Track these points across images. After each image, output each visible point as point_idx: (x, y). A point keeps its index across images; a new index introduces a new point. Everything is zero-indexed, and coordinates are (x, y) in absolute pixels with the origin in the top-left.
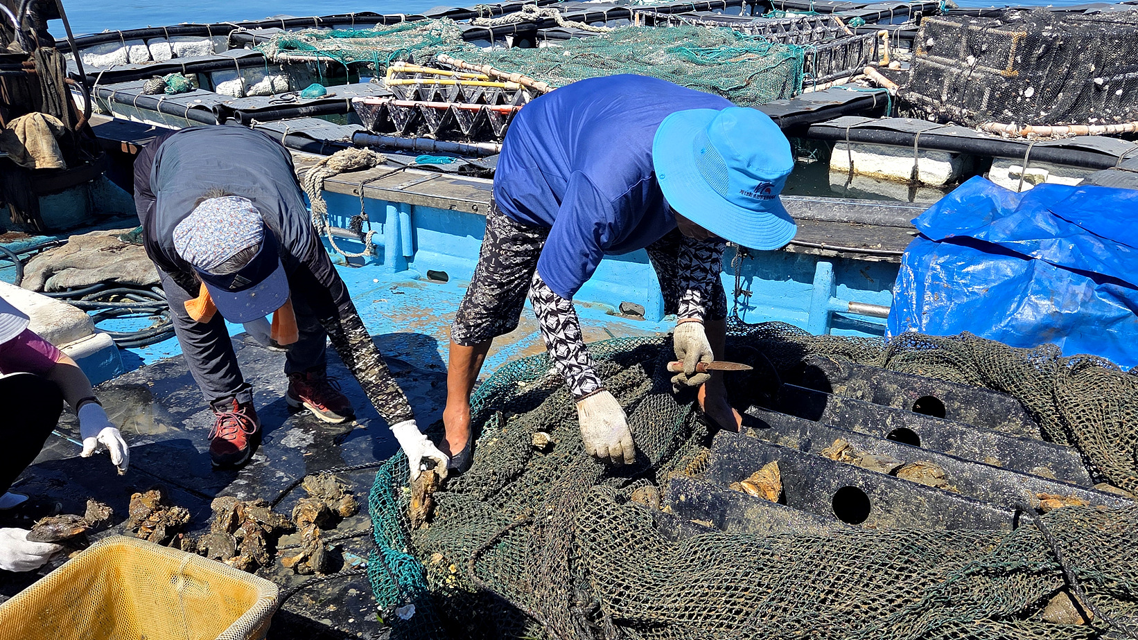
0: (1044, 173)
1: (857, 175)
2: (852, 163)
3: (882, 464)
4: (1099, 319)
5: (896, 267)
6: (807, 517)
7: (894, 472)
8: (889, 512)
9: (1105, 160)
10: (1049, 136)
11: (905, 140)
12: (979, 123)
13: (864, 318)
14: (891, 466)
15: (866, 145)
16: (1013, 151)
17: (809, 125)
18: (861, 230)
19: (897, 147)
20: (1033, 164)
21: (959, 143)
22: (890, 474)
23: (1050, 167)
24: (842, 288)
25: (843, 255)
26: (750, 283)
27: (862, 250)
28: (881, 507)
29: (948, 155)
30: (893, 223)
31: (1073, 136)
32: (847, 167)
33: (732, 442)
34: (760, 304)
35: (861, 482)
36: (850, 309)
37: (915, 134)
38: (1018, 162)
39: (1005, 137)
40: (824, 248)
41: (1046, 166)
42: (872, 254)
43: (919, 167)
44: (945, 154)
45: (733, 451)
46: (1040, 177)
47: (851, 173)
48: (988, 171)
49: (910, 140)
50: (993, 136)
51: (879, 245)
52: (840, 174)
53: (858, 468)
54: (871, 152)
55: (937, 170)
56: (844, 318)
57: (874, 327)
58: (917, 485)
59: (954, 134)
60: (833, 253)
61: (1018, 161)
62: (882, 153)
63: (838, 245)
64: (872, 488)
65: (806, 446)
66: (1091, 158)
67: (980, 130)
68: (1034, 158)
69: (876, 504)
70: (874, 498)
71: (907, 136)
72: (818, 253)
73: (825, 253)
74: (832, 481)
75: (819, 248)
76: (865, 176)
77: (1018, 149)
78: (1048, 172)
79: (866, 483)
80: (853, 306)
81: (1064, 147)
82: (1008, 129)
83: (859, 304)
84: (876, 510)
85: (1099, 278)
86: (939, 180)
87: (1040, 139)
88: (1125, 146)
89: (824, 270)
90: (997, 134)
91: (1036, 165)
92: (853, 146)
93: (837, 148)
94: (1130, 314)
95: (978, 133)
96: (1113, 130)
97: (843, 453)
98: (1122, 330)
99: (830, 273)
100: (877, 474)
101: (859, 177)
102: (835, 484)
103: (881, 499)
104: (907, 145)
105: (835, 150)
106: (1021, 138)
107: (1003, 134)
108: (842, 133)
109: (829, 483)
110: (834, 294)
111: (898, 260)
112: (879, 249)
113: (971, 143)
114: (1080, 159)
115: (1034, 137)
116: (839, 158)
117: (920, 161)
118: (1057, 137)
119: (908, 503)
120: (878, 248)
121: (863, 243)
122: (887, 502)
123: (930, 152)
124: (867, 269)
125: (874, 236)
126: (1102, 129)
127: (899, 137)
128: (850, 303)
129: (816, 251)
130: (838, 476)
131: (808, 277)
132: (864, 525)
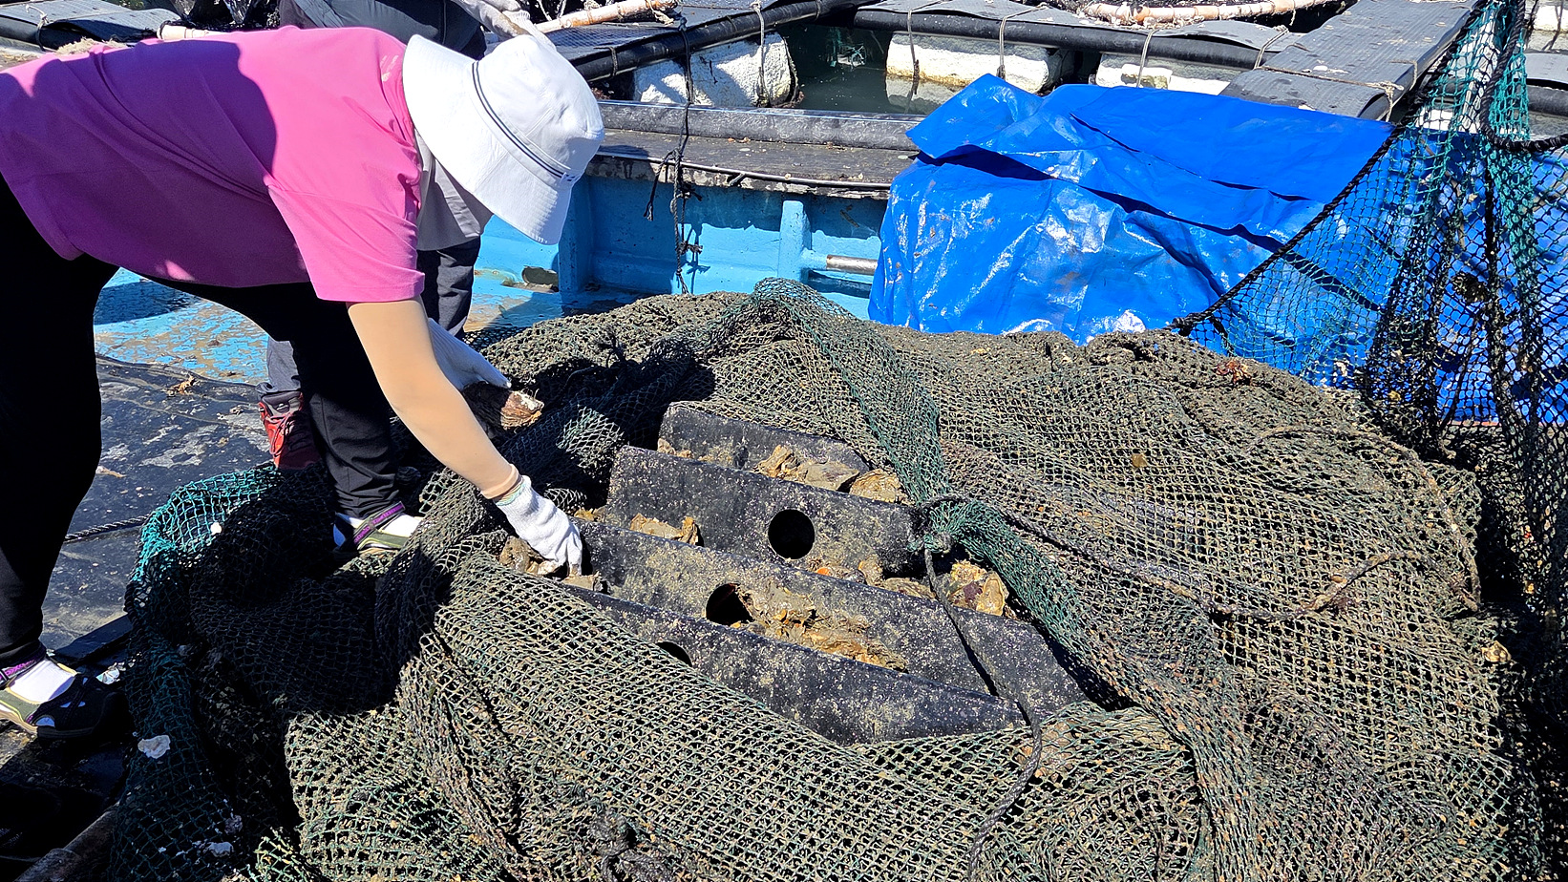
0: (1167, 73)
1: (923, 82)
2: (916, 63)
3: (831, 478)
4: (1125, 259)
5: (883, 204)
6: (724, 559)
7: (845, 487)
8: (837, 539)
9: (1242, 55)
10: (1171, 21)
11: (986, 30)
12: (1080, 4)
13: (849, 277)
14: (843, 479)
15: (934, 37)
16: (1127, 44)
17: (855, 9)
18: (840, 154)
19: (975, 41)
20: (1152, 61)
21: (1057, 34)
22: (839, 490)
23: (1174, 65)
24: (818, 235)
25: (815, 191)
26: (699, 233)
27: (839, 182)
28: (828, 534)
29: (1044, 51)
30: (882, 143)
31: (1200, 21)
32: (910, 69)
33: (639, 462)
34: (715, 262)
35: (802, 504)
36: (829, 265)
37: (999, 21)
38: (1132, 60)
39: (1116, 24)
40: (789, 182)
41: (1169, 64)
42: (852, 188)
43: (1006, 69)
44: (1039, 50)
45: (641, 473)
46: (1162, 79)
47: (916, 79)
48: (1095, 72)
49: (993, 30)
50: (1099, 23)
51: (861, 176)
52: (901, 81)
53: (799, 485)
54: (941, 47)
55: (1029, 71)
56: (824, 277)
57: (862, 287)
58: (869, 501)
59: (1050, 20)
60: (803, 189)
61: (1133, 57)
62: (957, 50)
63: (809, 177)
64: (814, 509)
65: (741, 459)
66: (1225, 51)
67: (1082, 15)
68: (1153, 53)
69: (821, 530)
70: (818, 523)
71: (989, 24)
72: (783, 189)
73: (792, 188)
74: (767, 504)
75: (783, 181)
76: (935, 82)
77: (1134, 41)
78: (1171, 72)
79: (809, 504)
80: (833, 261)
81: (1190, 37)
82: (1119, 13)
83: (840, 257)
84: (821, 539)
85: (1129, 205)
86: (1032, 87)
87: (1160, 25)
88: (1265, 34)
89: (793, 211)
90: (1105, 20)
91: (1157, 63)
92: (915, 40)
93: (895, 42)
94: (1162, 252)
95: (1080, 19)
96: (1248, 12)
97: (783, 466)
98: (1151, 273)
99: (801, 216)
100: (822, 490)
101: (927, 84)
102: (770, 509)
103: (827, 523)
104: (990, 37)
105: (893, 46)
106: (1136, 26)
107: (1113, 19)
108: (902, 21)
109: (764, 507)
110: (808, 244)
111: (885, 196)
112: (861, 181)
113: (1073, 34)
114: (1211, 54)
115: (1152, 23)
116: (899, 56)
117: (1007, 59)
118: (1182, 22)
119: (858, 525)
120: (858, 180)
121: (840, 174)
122: (834, 527)
123: (1020, 46)
124: (849, 208)
125: (856, 162)
126: (1234, 10)
127: (978, 26)
128: (829, 257)
129: (780, 187)
130: (775, 497)
131: (774, 223)
132: (808, 558)
